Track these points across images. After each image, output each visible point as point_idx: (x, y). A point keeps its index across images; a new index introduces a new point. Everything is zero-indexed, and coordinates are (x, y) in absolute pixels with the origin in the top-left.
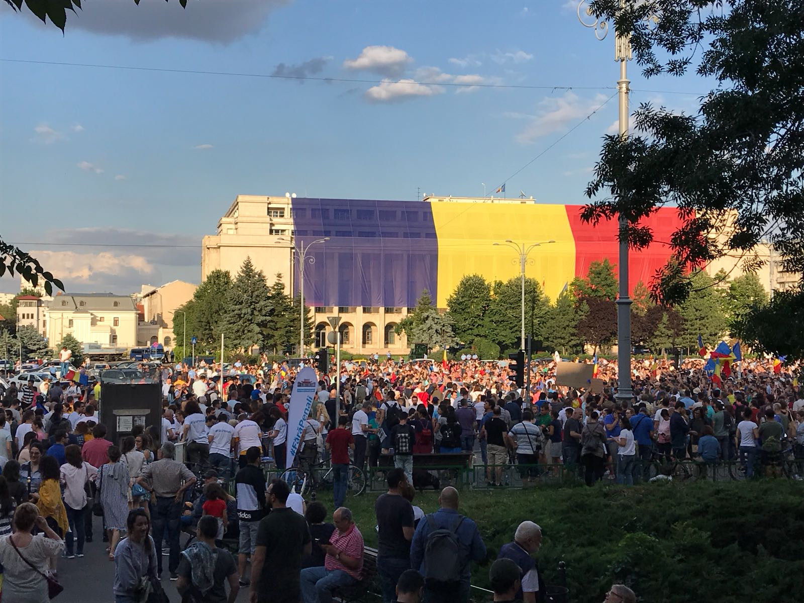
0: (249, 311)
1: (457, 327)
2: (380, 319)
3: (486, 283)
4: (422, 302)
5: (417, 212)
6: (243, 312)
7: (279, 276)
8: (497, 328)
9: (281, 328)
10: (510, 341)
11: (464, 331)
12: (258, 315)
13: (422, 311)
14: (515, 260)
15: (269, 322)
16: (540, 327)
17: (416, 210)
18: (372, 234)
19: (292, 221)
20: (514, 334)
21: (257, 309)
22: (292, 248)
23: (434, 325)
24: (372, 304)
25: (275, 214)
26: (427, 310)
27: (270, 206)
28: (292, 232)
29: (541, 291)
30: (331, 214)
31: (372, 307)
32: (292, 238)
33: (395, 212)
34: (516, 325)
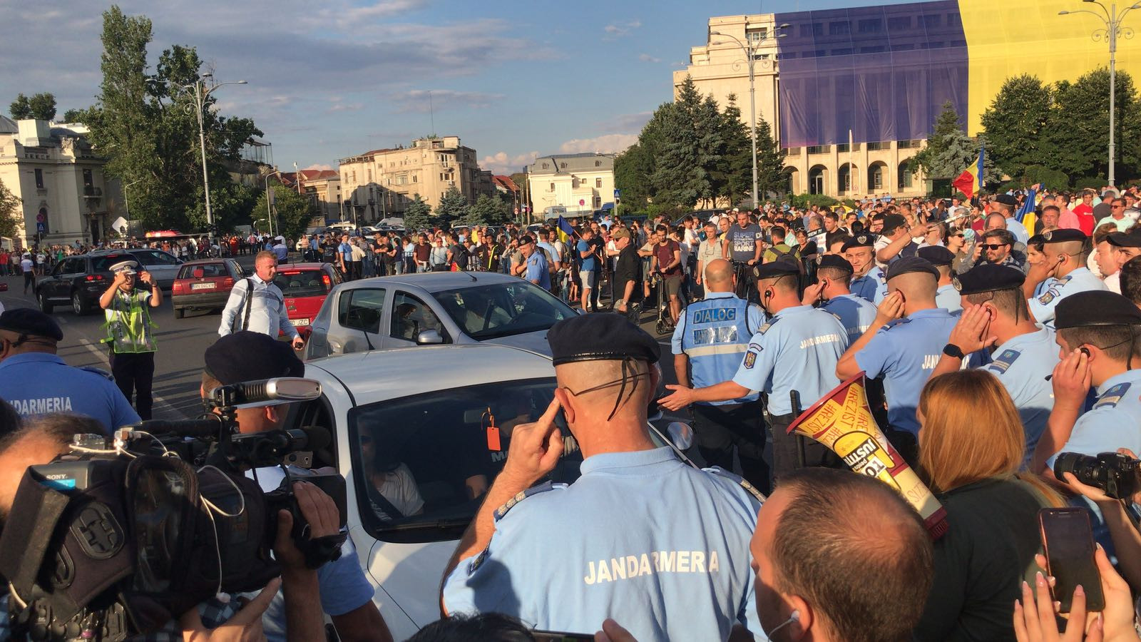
0: (691, 148)
1: (998, 153)
2: (891, 156)
3: (1042, 86)
4: (943, 120)
5: (939, 15)
6: (682, 150)
7: (732, 98)
8: (1060, 150)
9: (735, 170)
10: (1082, 168)
11: (1009, 159)
12: (702, 155)
13: (943, 132)
14: (1099, 32)
15: (719, 162)
16: (1133, 143)
17: (937, 12)
18: (880, 49)
19: (775, 42)
20: (1088, 158)
21: (702, 146)
22: (775, 76)
23: (962, 152)
24: (881, 138)
25: (756, 37)
26: (950, 131)
27: (748, 27)
28: (777, 57)
29: (1133, 90)
30: (826, 31)
31: (881, 142)
32: (774, 63)
33: (909, 18)
34: (1093, 144)
